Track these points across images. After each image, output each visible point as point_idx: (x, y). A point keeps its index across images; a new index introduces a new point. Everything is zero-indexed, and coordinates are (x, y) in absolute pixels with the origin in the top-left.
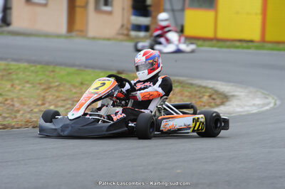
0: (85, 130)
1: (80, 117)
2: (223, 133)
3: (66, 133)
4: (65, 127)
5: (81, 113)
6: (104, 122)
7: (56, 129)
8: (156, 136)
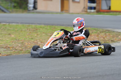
0: (50, 54)
1: (48, 48)
2: (112, 53)
3: (42, 55)
4: (41, 53)
5: (48, 46)
6: (59, 50)
7: (38, 54)
8: (82, 56)
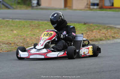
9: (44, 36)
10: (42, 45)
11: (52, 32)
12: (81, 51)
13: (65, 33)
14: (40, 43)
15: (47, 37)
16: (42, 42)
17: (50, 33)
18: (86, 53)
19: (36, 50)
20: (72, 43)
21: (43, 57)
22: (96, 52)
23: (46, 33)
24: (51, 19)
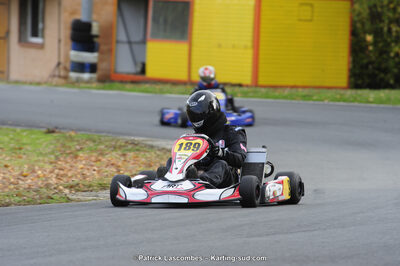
9: (179, 149)
10: (181, 172)
11: (199, 141)
12: (267, 188)
13: (221, 143)
14: (174, 166)
15: (190, 153)
16: (178, 164)
17: (193, 142)
18: (278, 194)
19: (166, 183)
20: (239, 171)
21: (185, 200)
22: (297, 192)
23: (185, 142)
24: (188, 106)
